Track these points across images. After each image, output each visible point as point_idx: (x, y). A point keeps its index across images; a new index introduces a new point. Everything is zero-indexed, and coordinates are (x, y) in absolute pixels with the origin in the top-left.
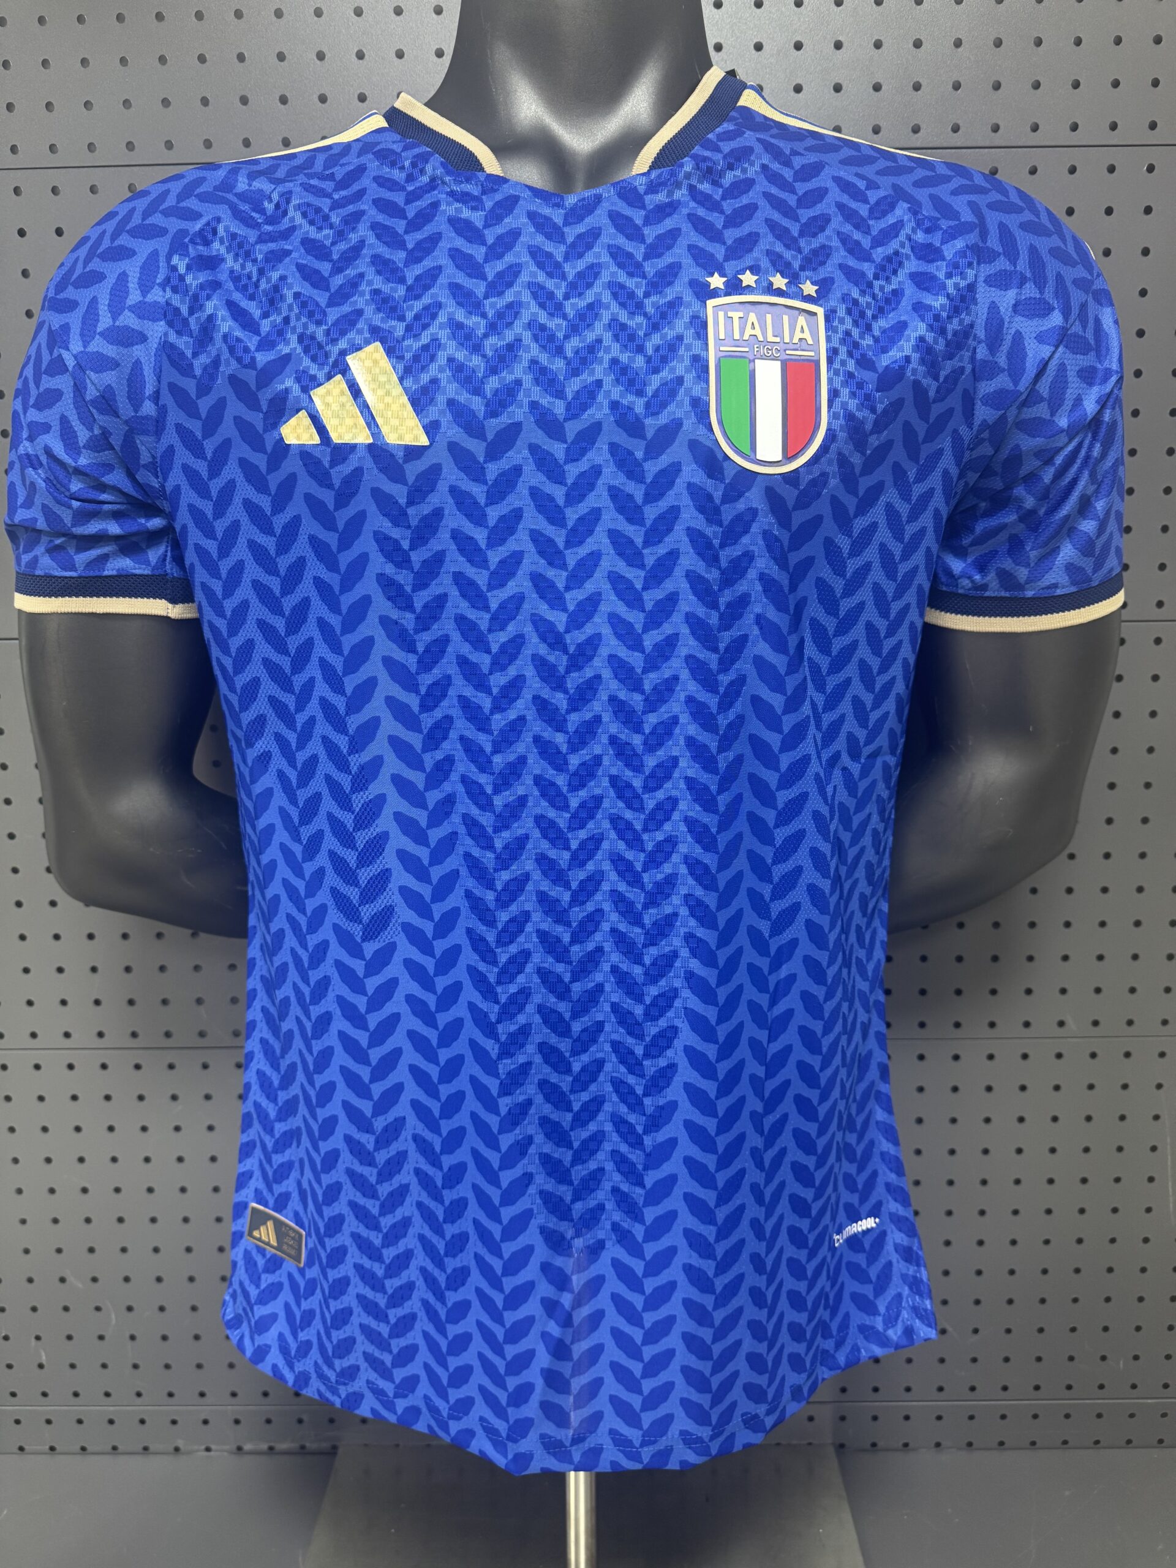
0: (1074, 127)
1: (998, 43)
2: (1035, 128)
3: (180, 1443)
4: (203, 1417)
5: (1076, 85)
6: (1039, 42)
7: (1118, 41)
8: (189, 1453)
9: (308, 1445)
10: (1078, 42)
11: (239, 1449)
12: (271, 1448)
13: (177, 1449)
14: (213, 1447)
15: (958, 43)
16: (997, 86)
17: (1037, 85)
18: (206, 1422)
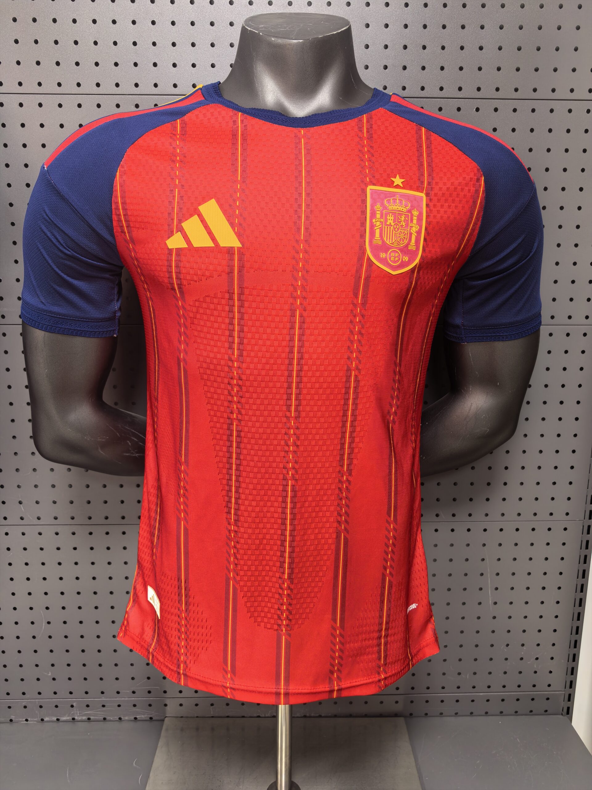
0: (441, 89)
1: (405, 47)
2: (423, 88)
3: (13, 717)
4: (24, 704)
5: (442, 68)
6: (424, 47)
7: (462, 48)
8: (17, 722)
9: (76, 718)
10: (443, 48)
11: (42, 720)
12: (58, 720)
13: (11, 720)
14: (29, 719)
15: (386, 47)
16: (405, 68)
17: (423, 68)
18: (25, 707)
